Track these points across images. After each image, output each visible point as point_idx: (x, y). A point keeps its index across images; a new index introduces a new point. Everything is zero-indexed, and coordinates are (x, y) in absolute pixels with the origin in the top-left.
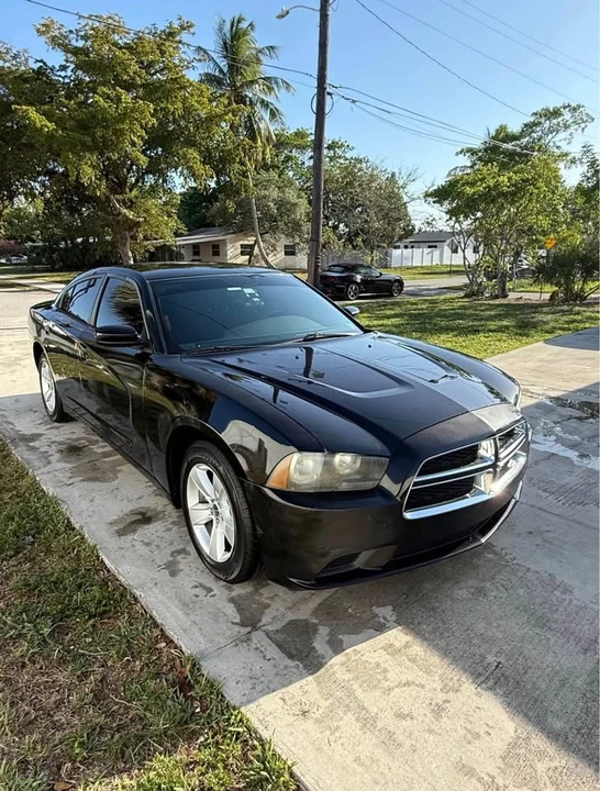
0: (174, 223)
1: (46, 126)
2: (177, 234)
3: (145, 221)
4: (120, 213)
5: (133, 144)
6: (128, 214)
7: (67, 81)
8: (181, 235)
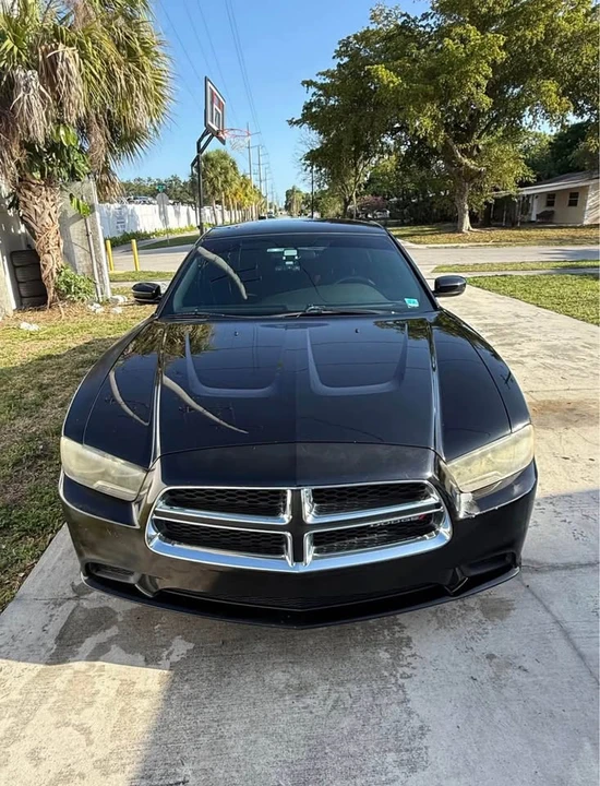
0: (521, 170)
1: (392, 82)
2: (523, 184)
3: (488, 169)
4: (461, 165)
5: (478, 85)
6: (469, 163)
7: (428, 29)
8: (527, 184)
